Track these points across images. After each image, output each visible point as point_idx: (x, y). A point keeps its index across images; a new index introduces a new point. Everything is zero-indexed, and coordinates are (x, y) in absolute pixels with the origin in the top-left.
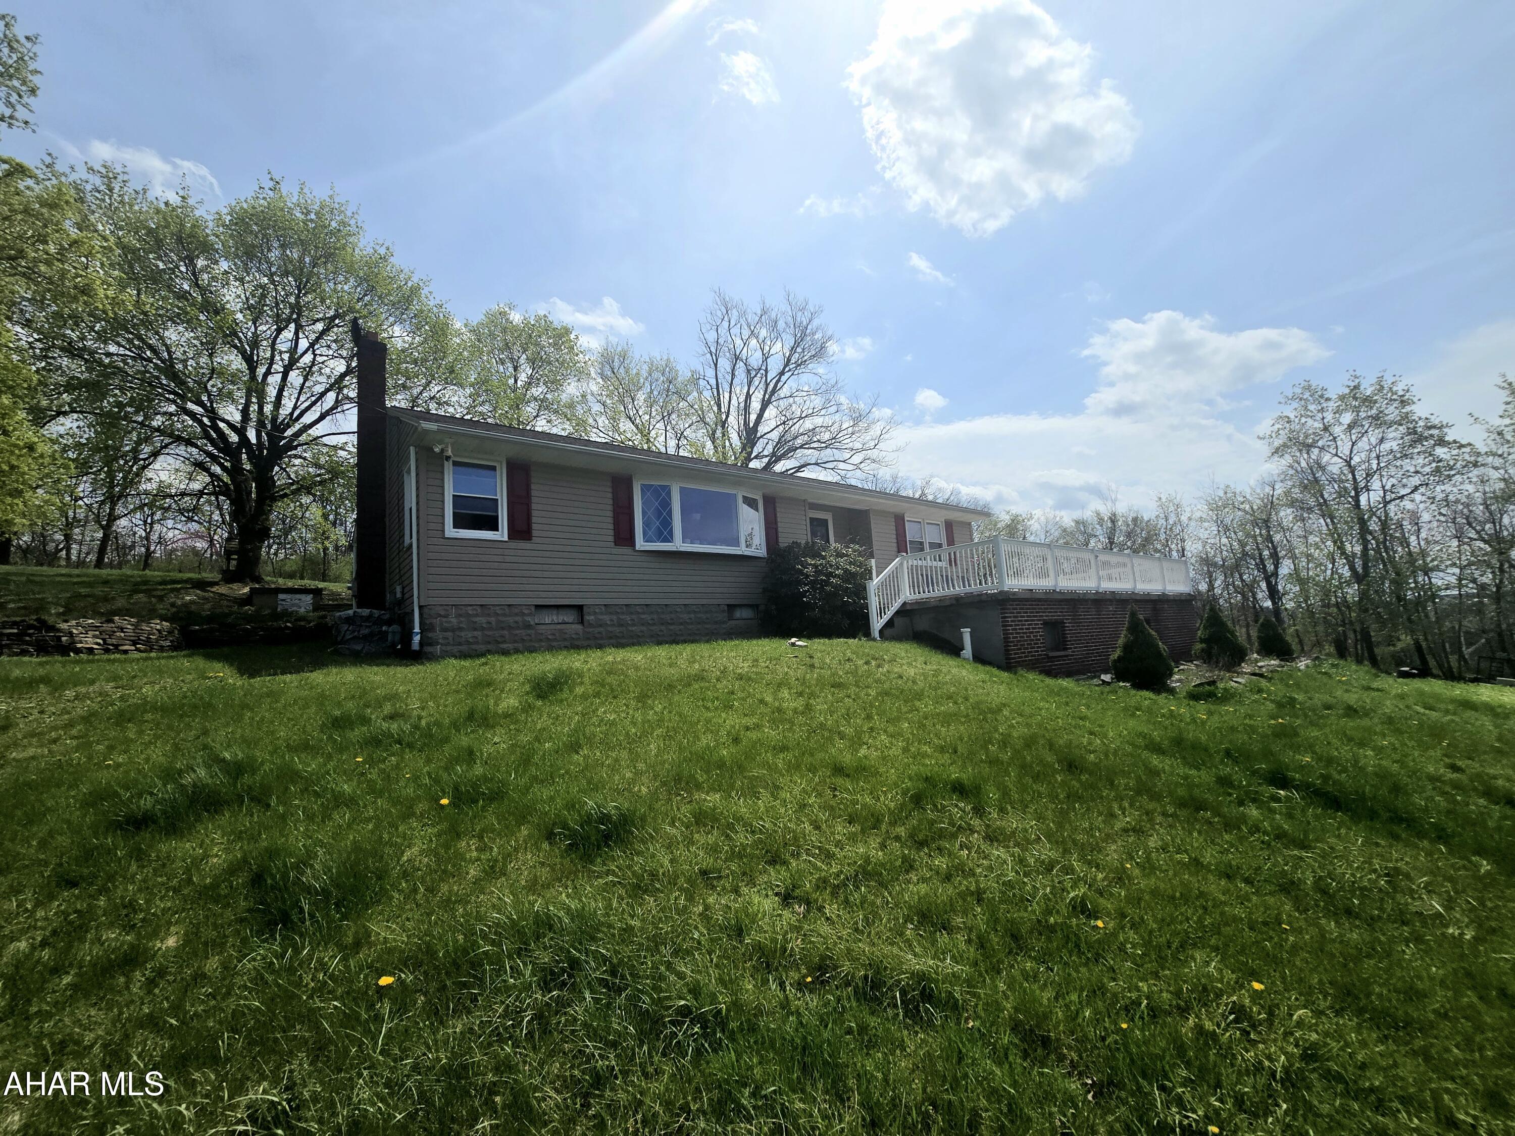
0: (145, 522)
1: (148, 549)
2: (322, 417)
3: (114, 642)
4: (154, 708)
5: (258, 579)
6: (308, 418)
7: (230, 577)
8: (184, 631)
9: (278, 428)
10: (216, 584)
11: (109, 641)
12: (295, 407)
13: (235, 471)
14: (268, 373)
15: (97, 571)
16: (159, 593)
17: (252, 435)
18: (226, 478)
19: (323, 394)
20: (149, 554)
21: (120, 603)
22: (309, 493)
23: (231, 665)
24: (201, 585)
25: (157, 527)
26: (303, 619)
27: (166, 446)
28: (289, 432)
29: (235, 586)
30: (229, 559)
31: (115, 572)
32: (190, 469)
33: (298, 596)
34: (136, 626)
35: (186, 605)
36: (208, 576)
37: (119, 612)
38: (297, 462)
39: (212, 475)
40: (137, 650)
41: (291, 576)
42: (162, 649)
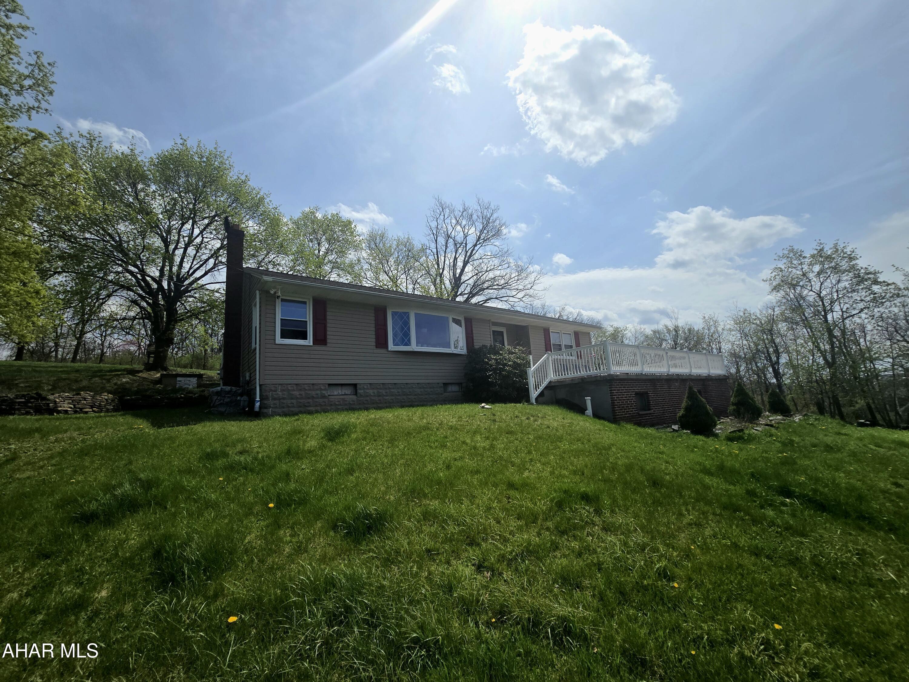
0: (102, 335)
1: (102, 351)
2: (206, 273)
3: (80, 406)
4: (101, 447)
5: (166, 369)
6: (198, 274)
7: (149, 367)
8: (121, 399)
9: (180, 280)
10: (141, 371)
11: (77, 406)
12: (190, 268)
13: (155, 305)
14: (176, 248)
15: (72, 364)
16: (108, 377)
17: (165, 284)
18: (149, 309)
19: (207, 260)
20: (103, 354)
21: (85, 383)
22: (197, 318)
23: (148, 420)
24: (132, 372)
25: (108, 338)
26: (190, 392)
27: (115, 291)
28: (186, 282)
29: (152, 373)
30: (149, 357)
31: (83, 364)
32: (128, 304)
33: (189, 379)
34: (93, 397)
35: (122, 384)
36: (136, 367)
37: (84, 389)
38: (191, 299)
39: (141, 307)
40: (93, 411)
41: (185, 367)
42: (108, 411)
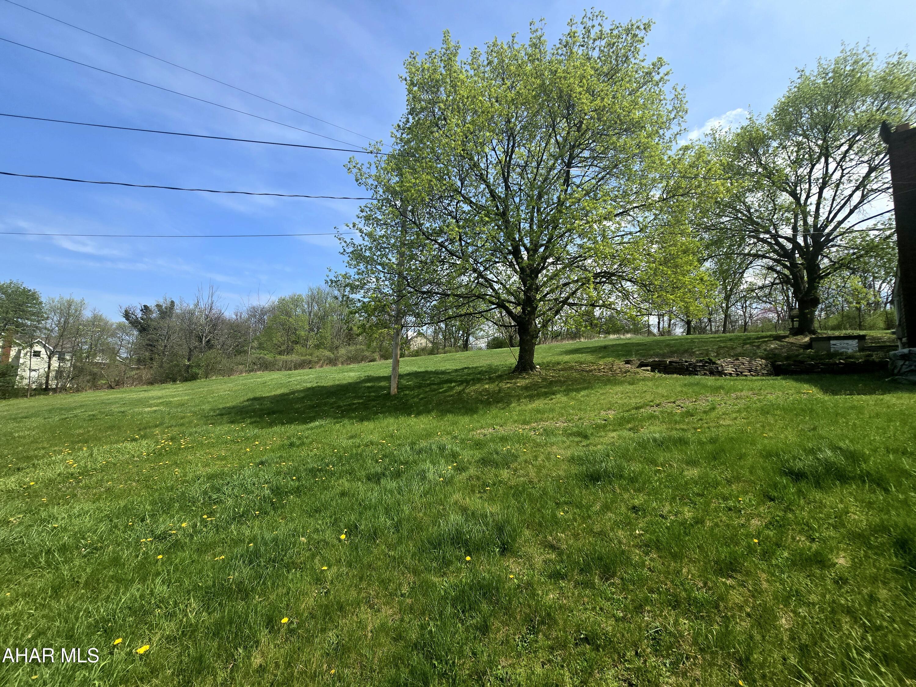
0: (743, 307)
1: (745, 321)
2: (851, 212)
3: (740, 370)
5: (814, 332)
6: (840, 217)
7: (795, 332)
8: (773, 364)
9: (818, 231)
10: (787, 337)
11: (738, 370)
12: (830, 212)
13: (793, 266)
14: (808, 197)
15: (724, 335)
16: (756, 344)
17: (800, 240)
18: (787, 272)
19: (851, 196)
20: (746, 323)
21: (739, 350)
22: (849, 268)
23: (815, 386)
24: (778, 338)
25: (748, 309)
26: (850, 357)
27: (751, 263)
28: (827, 231)
29: (799, 337)
30: (793, 321)
31: (732, 334)
32: (764, 271)
33: (846, 341)
34: (750, 362)
35: (772, 350)
36: (781, 333)
37: (743, 355)
38: (834, 249)
39: (777, 272)
40: (751, 375)
41: (833, 328)
42: (763, 375)
